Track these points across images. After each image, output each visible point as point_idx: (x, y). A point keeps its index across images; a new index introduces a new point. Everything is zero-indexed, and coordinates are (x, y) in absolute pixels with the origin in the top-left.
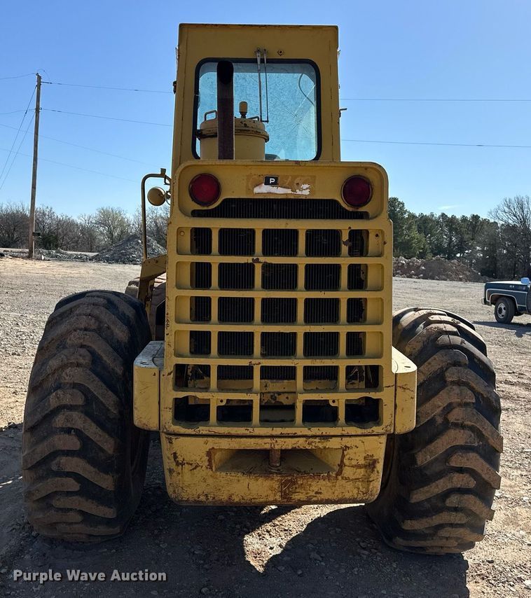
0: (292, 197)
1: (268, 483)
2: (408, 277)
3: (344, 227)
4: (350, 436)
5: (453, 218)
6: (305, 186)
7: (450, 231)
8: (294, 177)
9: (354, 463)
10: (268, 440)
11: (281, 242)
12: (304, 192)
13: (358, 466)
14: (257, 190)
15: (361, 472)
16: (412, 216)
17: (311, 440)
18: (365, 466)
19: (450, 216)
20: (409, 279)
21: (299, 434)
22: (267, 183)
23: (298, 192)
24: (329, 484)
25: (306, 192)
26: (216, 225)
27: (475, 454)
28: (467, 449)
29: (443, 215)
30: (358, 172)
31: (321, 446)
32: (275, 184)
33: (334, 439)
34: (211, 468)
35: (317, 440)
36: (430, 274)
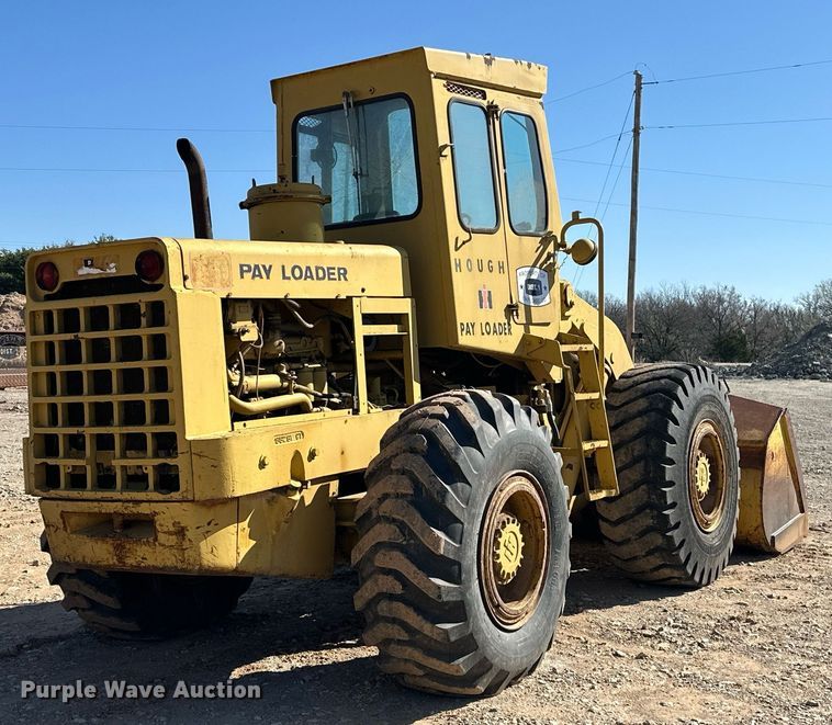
0: (104, 276)
1: (105, 546)
3: (143, 299)
4: (157, 502)
6: (112, 265)
8: (104, 258)
9: (166, 530)
10: (96, 504)
11: (98, 318)
12: (112, 270)
13: (170, 533)
14: (80, 272)
15: (173, 540)
17: (126, 504)
18: (176, 533)
21: (115, 498)
22: (86, 265)
23: (108, 271)
24: (151, 550)
25: (114, 271)
26: (56, 306)
27: (398, 553)
28: (392, 546)
30: (151, 247)
31: (135, 510)
32: (91, 266)
33: (144, 504)
34: (66, 530)
35: (131, 505)
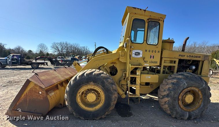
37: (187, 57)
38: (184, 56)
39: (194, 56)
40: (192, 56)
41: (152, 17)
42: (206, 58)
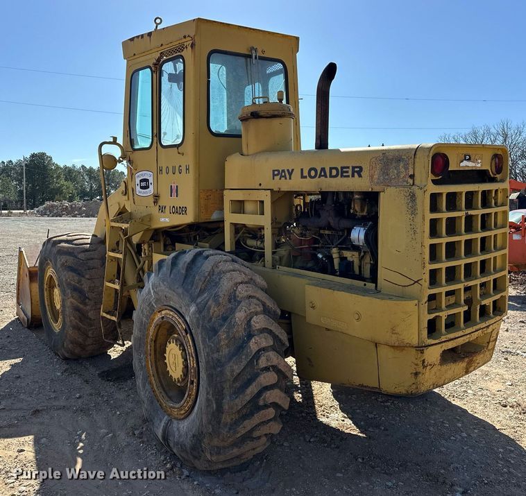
2: (72, 217)
5: (91, 169)
7: (90, 179)
16: (58, 167)
19: (88, 167)
20: (74, 218)
29: (83, 166)
36: (91, 213)
37: (303, 177)
38: (290, 174)
39: (331, 169)
40: (323, 169)
41: (166, 48)
42: (393, 172)
